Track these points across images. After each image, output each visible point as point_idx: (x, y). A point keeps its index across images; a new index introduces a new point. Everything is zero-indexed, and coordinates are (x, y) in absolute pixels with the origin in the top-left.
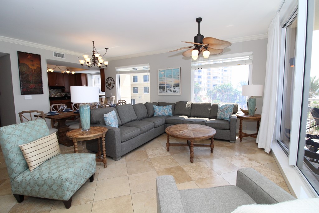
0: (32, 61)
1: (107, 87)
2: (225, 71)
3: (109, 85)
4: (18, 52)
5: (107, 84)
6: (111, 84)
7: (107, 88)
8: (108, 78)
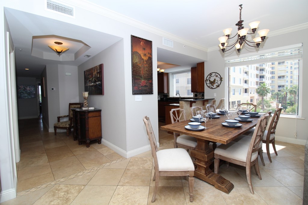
0: (144, 49)
1: (209, 85)
2: (295, 68)
3: (212, 83)
4: (131, 35)
5: (208, 82)
6: (216, 82)
7: (209, 87)
8: (211, 74)
